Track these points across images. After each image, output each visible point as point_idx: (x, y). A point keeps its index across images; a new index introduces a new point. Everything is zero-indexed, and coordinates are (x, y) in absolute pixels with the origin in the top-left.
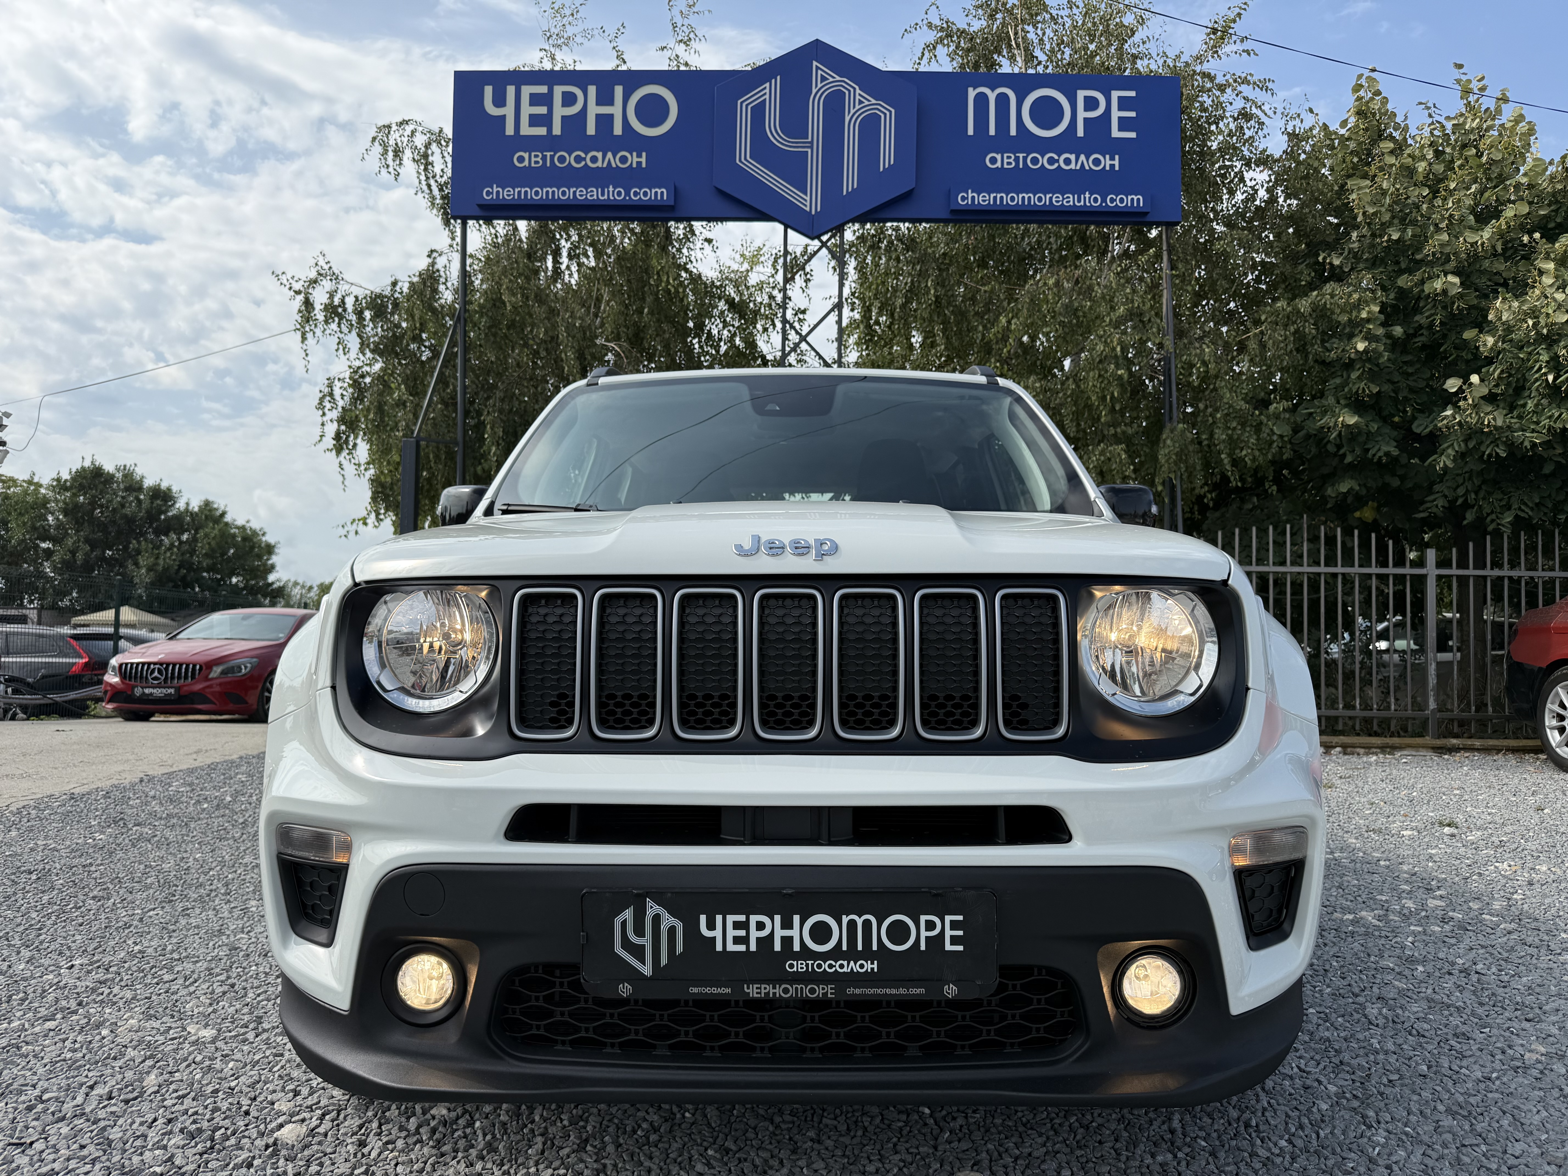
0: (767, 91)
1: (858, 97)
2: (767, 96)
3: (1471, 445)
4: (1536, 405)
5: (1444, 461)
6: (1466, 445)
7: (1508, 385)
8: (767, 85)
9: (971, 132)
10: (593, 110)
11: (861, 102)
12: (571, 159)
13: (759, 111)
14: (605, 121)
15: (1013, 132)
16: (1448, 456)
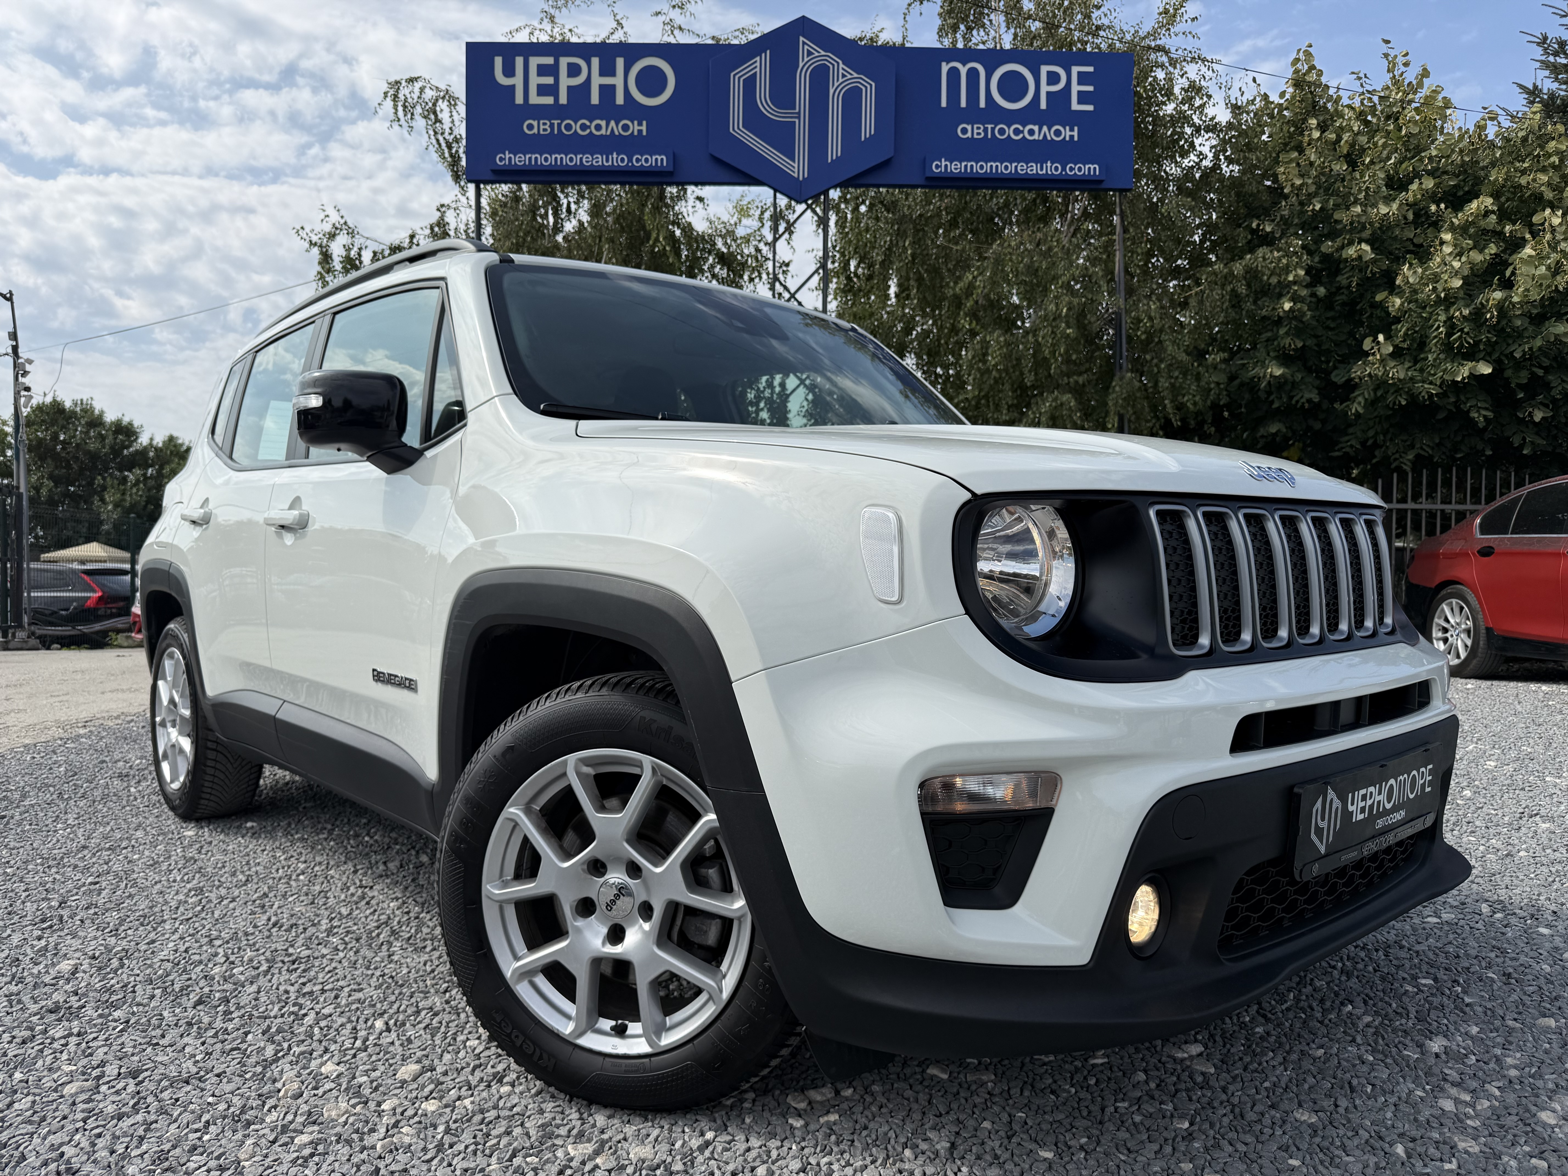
0: (758, 64)
1: (841, 71)
2: (758, 70)
3: (1379, 393)
4: (1435, 360)
5: (1356, 407)
6: (1375, 393)
7: (1413, 340)
8: (758, 59)
9: (944, 104)
10: (597, 81)
11: (844, 76)
12: (576, 127)
13: (750, 84)
14: (607, 91)
15: (982, 104)
16: (1359, 403)
